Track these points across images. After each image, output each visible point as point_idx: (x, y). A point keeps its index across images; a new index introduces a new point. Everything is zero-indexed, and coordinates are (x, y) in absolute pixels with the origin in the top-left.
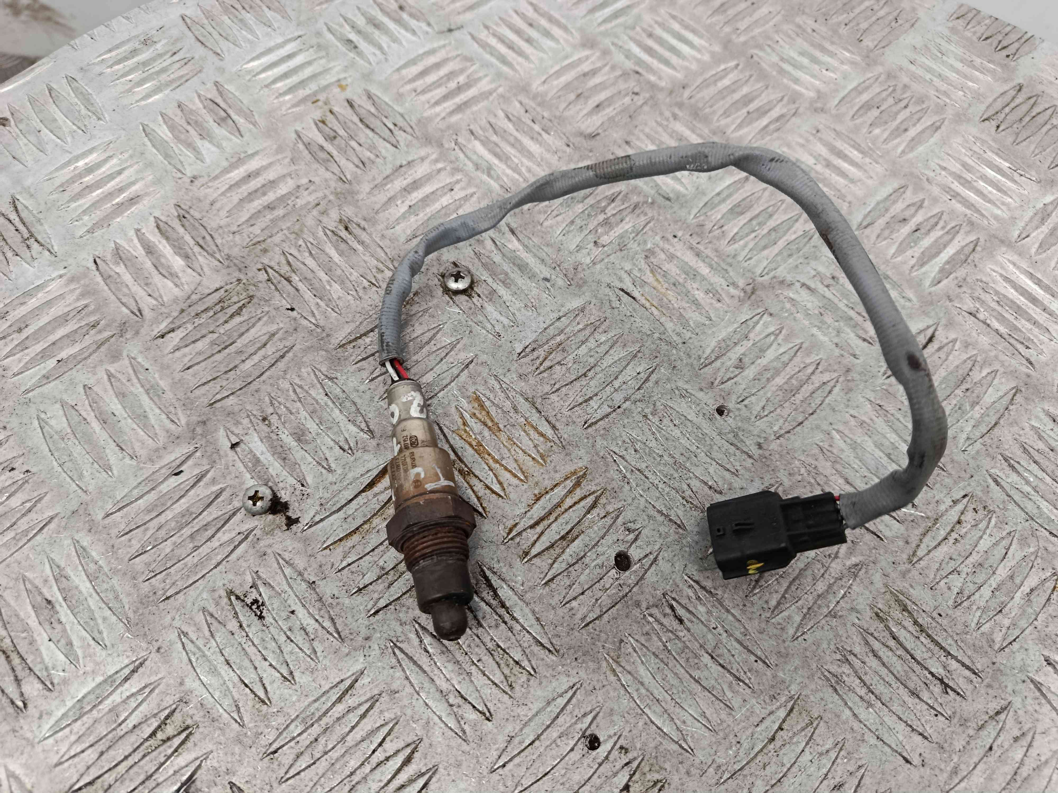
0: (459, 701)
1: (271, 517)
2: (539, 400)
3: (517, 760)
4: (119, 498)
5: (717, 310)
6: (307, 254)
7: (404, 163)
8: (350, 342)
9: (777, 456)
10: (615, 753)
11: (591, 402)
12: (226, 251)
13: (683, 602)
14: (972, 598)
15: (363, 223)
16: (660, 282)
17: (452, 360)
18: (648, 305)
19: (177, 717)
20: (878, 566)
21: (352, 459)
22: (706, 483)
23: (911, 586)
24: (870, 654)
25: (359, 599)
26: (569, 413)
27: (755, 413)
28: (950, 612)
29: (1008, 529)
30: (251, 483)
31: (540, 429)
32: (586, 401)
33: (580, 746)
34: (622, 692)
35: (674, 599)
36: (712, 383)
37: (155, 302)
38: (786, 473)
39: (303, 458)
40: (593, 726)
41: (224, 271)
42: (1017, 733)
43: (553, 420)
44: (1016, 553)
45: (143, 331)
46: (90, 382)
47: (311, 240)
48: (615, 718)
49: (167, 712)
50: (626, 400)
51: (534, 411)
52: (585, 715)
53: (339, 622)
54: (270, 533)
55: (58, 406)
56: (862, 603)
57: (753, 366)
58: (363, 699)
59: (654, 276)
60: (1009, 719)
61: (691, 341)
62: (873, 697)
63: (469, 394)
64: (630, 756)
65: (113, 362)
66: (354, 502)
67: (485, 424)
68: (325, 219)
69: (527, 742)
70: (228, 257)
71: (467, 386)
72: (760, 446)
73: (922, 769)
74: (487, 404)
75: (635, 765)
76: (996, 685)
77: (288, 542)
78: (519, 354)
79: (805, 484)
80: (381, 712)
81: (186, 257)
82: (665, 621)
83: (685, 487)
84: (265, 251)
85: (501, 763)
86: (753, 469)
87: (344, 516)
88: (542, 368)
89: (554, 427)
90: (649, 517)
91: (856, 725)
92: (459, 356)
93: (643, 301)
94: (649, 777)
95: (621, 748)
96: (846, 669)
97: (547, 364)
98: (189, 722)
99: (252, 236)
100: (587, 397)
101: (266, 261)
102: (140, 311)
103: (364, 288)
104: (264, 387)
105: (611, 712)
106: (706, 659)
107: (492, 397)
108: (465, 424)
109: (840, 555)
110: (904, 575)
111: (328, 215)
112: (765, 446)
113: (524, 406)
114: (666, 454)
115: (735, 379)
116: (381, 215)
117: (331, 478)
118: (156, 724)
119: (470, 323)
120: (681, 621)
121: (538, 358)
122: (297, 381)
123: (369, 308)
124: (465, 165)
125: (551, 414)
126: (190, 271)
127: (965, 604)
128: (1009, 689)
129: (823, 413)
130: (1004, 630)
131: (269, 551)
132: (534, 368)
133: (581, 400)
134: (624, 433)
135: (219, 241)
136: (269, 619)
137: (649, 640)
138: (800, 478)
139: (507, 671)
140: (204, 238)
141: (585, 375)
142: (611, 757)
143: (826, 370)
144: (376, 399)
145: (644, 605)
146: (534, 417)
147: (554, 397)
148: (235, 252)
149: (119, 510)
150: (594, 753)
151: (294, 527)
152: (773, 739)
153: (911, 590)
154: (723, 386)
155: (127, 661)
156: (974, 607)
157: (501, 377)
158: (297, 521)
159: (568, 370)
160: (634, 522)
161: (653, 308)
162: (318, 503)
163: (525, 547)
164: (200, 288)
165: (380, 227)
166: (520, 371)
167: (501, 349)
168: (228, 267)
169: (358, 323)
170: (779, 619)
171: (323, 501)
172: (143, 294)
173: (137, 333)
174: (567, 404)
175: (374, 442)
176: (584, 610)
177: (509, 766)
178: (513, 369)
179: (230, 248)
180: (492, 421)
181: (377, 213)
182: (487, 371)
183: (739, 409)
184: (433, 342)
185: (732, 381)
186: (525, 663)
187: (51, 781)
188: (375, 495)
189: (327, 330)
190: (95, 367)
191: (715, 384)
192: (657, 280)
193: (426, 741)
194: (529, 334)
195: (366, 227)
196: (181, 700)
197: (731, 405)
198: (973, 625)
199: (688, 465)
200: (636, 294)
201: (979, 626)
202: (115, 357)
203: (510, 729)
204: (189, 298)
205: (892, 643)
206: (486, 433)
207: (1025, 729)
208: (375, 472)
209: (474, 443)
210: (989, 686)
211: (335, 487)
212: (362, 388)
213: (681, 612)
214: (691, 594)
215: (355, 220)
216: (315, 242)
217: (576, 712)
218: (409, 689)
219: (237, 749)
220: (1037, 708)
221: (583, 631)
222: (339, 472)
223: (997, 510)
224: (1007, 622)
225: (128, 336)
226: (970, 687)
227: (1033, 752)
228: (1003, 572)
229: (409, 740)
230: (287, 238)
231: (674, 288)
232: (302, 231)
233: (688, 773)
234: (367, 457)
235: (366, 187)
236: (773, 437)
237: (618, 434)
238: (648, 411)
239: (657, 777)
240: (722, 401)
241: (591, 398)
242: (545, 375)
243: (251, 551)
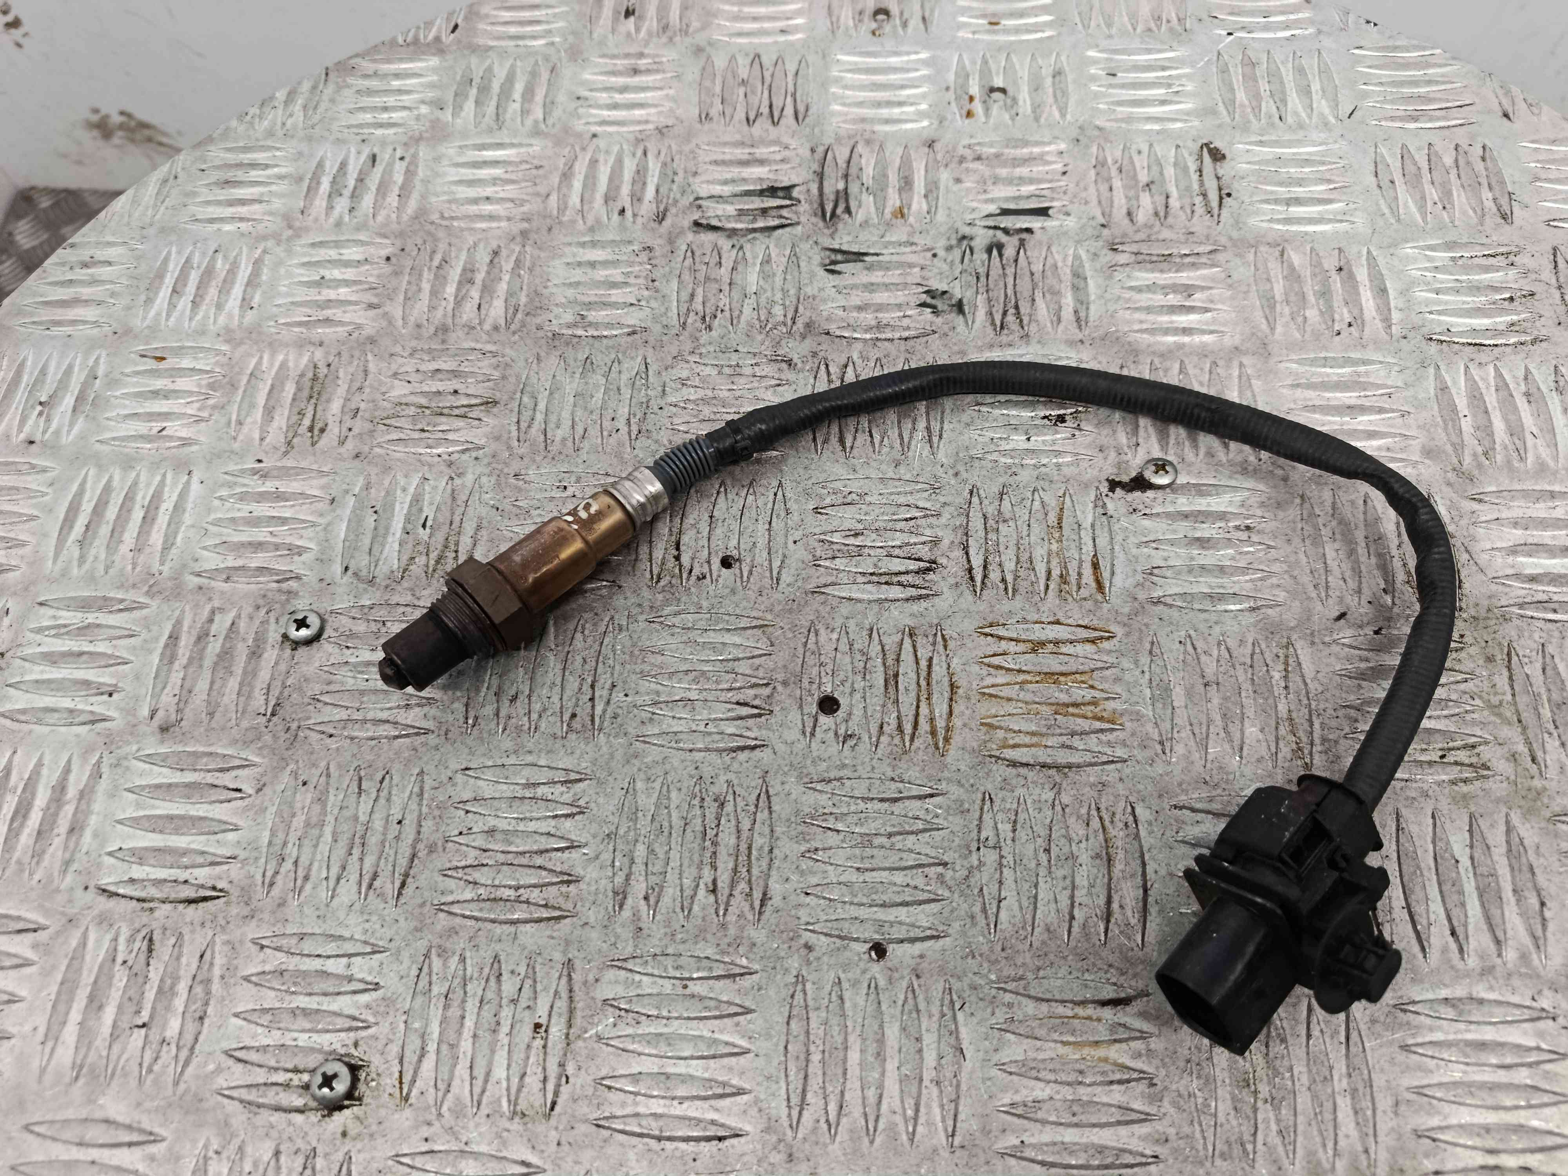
0: (849, 500)
1: (1134, 474)
2: (1058, 779)
3: (770, 505)
4: (1253, 381)
5: (1004, 1089)
6: (1454, 697)
7: (1548, 914)
8: (1287, 657)
9: (782, 954)
10: (706, 569)
11: (1009, 827)
12: (1516, 622)
13: (751, 722)
14: (483, 982)
15: (1464, 788)
16: (1100, 1060)
17: (1183, 735)
18: (1080, 1011)
19: (1015, 327)
20: (598, 928)
21: (1139, 569)
22: (824, 849)
23: (553, 938)
24: (553, 831)
25: (996, 490)
26: (1016, 794)
27: (845, 985)
28: (498, 947)
29: (484, 1110)
30: (1182, 480)
31: (1025, 750)
32: (1015, 822)
33: (735, 553)
34: (738, 612)
35: (760, 715)
36: (918, 977)
37: (1484, 519)
38: (758, 941)
39: (1175, 531)
40: (737, 571)
41: (1485, 603)
42: (377, 884)
43: (1023, 771)
44: (461, 1088)
45: (1446, 490)
46: (1410, 420)
47: (1475, 716)
48: (727, 591)
49: (1025, 322)
50: (981, 864)
51: (1049, 761)
52: (750, 573)
53: (990, 465)
54: (1119, 465)
55: (1400, 384)
56: (591, 873)
57: (896, 1047)
58: (913, 443)
59: (1116, 1064)
60: (390, 890)
61: (989, 1010)
62: (528, 795)
63: (1125, 719)
64: (693, 578)
65: (1423, 447)
66: (1091, 543)
67: (1075, 705)
68: (1499, 751)
69: (774, 519)
70: (1506, 619)
71: (1135, 724)
72: (809, 947)
73: (450, 774)
74: (1098, 725)
75: (685, 576)
76: (417, 911)
77: (1095, 472)
78: (1133, 808)
79: (731, 950)
80: (892, 448)
81: (1533, 579)
82: (752, 692)
83: (840, 826)
84: (1490, 659)
85: (780, 493)
86: (793, 912)
87: (1084, 525)
88: (1094, 812)
89: (1014, 764)
90: (844, 766)
91: (529, 759)
92: (1182, 745)
93: (1090, 1011)
94: (668, 578)
95: (704, 577)
96: (567, 798)
97: (1095, 823)
98: (1005, 331)
99: (1526, 660)
100: (1018, 826)
101: (1473, 650)
102: (1480, 501)
103: (1356, 721)
104: (1289, 549)
105: (733, 592)
106: (693, 695)
107: (1102, 736)
108: (1092, 687)
109: (643, 902)
110: (568, 943)
111: (1507, 759)
112: (803, 952)
113: (1063, 757)
114: (888, 845)
115: (900, 1008)
116: (1466, 819)
117: (1133, 540)
118: (1022, 310)
119: (1219, 791)
120: (738, 703)
121: (1112, 822)
122: (1274, 581)
123: (1322, 706)
124: (1491, 988)
125: (1031, 774)
126: (1510, 572)
127: (486, 970)
128: (402, 920)
129: (775, 1063)
130: (434, 977)
131: (1101, 455)
132: (1103, 807)
133: (1022, 816)
134: (946, 824)
135: (1540, 624)
136: (1038, 422)
137: (751, 666)
138: (741, 950)
139: (835, 547)
140: (1555, 611)
141: (1047, 851)
142: (706, 566)
143: (815, 1130)
144: (1192, 632)
145: (780, 688)
146: (1043, 756)
147: (1049, 795)
148: (1509, 631)
149: (1240, 377)
150: (721, 555)
151: (1106, 484)
152: (592, 686)
153: (548, 933)
154: (905, 984)
155: (1091, 319)
156: (476, 975)
157: (1119, 765)
158: (1112, 489)
159: (1070, 840)
160: (853, 748)
161: (1070, 1013)
162: (1115, 515)
163: (920, 641)
164: (1475, 568)
165: (1444, 805)
166: (1110, 790)
167: (1155, 794)
168: (1489, 610)
169: (1308, 681)
170: (657, 785)
171: (1113, 520)
172: (1504, 516)
173: (1449, 484)
174: (1029, 802)
175: (1142, 596)
176: (823, 637)
177: (771, 497)
178: (1120, 786)
179: (1520, 629)
180: (1073, 715)
181: (1471, 816)
182: (1139, 758)
183: (864, 972)
184: (1222, 735)
185: (900, 1003)
186: (827, 563)
187: (1041, 243)
188: (1081, 562)
189: (1321, 646)
190: (1428, 431)
191: (914, 978)
192: (1106, 1060)
193: (843, 460)
194: (1152, 841)
195: (1456, 788)
196: (1027, 335)
197: (876, 969)
198: (468, 954)
199: (857, 851)
200: (1107, 1013)
201: (463, 960)
202: (1429, 453)
203: (795, 517)
204: (1467, 551)
205: (539, 861)
206: (1064, 698)
207: (371, 892)
208: (1106, 574)
209: (1062, 679)
210: (423, 905)
211: (1119, 538)
212: (1217, 630)
213: (745, 711)
214: (748, 734)
215: (1478, 784)
216: (1468, 717)
217: (759, 569)
218: (890, 474)
219: (956, 348)
220: (367, 926)
221: (808, 624)
222: (1134, 551)
223: (507, 1125)
224: (436, 990)
225: (1451, 476)
226: (441, 886)
227: (354, 877)
228: (466, 1045)
229: (855, 451)
230: (1496, 694)
231: (1078, 1066)
232: (1499, 715)
233: (640, 605)
234: (1130, 582)
235: (1528, 832)
236: (804, 973)
237: (950, 818)
238: (949, 874)
239: (662, 583)
240: (889, 964)
241: (1014, 831)
242: (1084, 811)
243: (1113, 443)
